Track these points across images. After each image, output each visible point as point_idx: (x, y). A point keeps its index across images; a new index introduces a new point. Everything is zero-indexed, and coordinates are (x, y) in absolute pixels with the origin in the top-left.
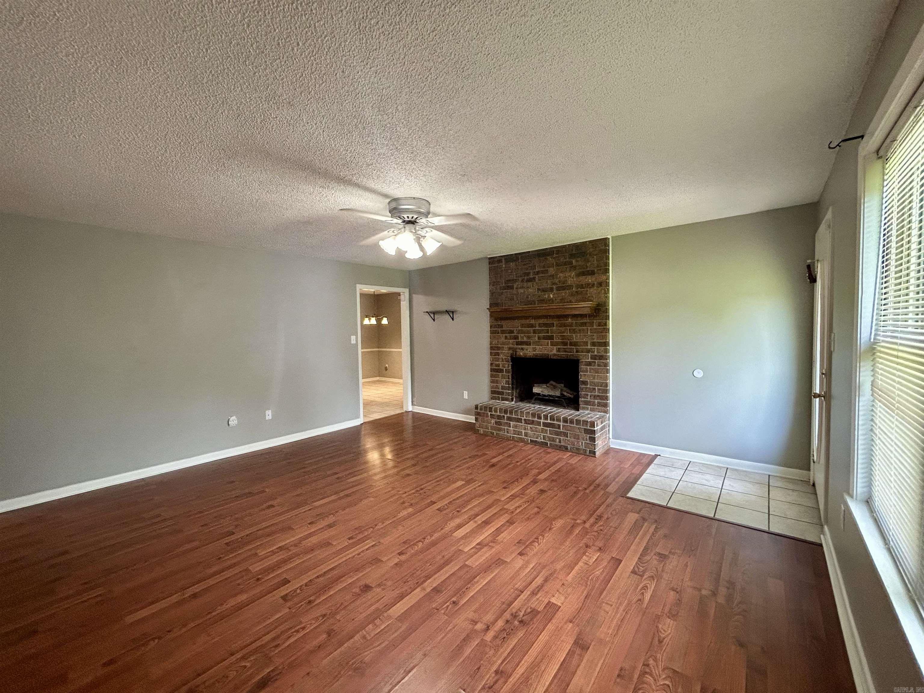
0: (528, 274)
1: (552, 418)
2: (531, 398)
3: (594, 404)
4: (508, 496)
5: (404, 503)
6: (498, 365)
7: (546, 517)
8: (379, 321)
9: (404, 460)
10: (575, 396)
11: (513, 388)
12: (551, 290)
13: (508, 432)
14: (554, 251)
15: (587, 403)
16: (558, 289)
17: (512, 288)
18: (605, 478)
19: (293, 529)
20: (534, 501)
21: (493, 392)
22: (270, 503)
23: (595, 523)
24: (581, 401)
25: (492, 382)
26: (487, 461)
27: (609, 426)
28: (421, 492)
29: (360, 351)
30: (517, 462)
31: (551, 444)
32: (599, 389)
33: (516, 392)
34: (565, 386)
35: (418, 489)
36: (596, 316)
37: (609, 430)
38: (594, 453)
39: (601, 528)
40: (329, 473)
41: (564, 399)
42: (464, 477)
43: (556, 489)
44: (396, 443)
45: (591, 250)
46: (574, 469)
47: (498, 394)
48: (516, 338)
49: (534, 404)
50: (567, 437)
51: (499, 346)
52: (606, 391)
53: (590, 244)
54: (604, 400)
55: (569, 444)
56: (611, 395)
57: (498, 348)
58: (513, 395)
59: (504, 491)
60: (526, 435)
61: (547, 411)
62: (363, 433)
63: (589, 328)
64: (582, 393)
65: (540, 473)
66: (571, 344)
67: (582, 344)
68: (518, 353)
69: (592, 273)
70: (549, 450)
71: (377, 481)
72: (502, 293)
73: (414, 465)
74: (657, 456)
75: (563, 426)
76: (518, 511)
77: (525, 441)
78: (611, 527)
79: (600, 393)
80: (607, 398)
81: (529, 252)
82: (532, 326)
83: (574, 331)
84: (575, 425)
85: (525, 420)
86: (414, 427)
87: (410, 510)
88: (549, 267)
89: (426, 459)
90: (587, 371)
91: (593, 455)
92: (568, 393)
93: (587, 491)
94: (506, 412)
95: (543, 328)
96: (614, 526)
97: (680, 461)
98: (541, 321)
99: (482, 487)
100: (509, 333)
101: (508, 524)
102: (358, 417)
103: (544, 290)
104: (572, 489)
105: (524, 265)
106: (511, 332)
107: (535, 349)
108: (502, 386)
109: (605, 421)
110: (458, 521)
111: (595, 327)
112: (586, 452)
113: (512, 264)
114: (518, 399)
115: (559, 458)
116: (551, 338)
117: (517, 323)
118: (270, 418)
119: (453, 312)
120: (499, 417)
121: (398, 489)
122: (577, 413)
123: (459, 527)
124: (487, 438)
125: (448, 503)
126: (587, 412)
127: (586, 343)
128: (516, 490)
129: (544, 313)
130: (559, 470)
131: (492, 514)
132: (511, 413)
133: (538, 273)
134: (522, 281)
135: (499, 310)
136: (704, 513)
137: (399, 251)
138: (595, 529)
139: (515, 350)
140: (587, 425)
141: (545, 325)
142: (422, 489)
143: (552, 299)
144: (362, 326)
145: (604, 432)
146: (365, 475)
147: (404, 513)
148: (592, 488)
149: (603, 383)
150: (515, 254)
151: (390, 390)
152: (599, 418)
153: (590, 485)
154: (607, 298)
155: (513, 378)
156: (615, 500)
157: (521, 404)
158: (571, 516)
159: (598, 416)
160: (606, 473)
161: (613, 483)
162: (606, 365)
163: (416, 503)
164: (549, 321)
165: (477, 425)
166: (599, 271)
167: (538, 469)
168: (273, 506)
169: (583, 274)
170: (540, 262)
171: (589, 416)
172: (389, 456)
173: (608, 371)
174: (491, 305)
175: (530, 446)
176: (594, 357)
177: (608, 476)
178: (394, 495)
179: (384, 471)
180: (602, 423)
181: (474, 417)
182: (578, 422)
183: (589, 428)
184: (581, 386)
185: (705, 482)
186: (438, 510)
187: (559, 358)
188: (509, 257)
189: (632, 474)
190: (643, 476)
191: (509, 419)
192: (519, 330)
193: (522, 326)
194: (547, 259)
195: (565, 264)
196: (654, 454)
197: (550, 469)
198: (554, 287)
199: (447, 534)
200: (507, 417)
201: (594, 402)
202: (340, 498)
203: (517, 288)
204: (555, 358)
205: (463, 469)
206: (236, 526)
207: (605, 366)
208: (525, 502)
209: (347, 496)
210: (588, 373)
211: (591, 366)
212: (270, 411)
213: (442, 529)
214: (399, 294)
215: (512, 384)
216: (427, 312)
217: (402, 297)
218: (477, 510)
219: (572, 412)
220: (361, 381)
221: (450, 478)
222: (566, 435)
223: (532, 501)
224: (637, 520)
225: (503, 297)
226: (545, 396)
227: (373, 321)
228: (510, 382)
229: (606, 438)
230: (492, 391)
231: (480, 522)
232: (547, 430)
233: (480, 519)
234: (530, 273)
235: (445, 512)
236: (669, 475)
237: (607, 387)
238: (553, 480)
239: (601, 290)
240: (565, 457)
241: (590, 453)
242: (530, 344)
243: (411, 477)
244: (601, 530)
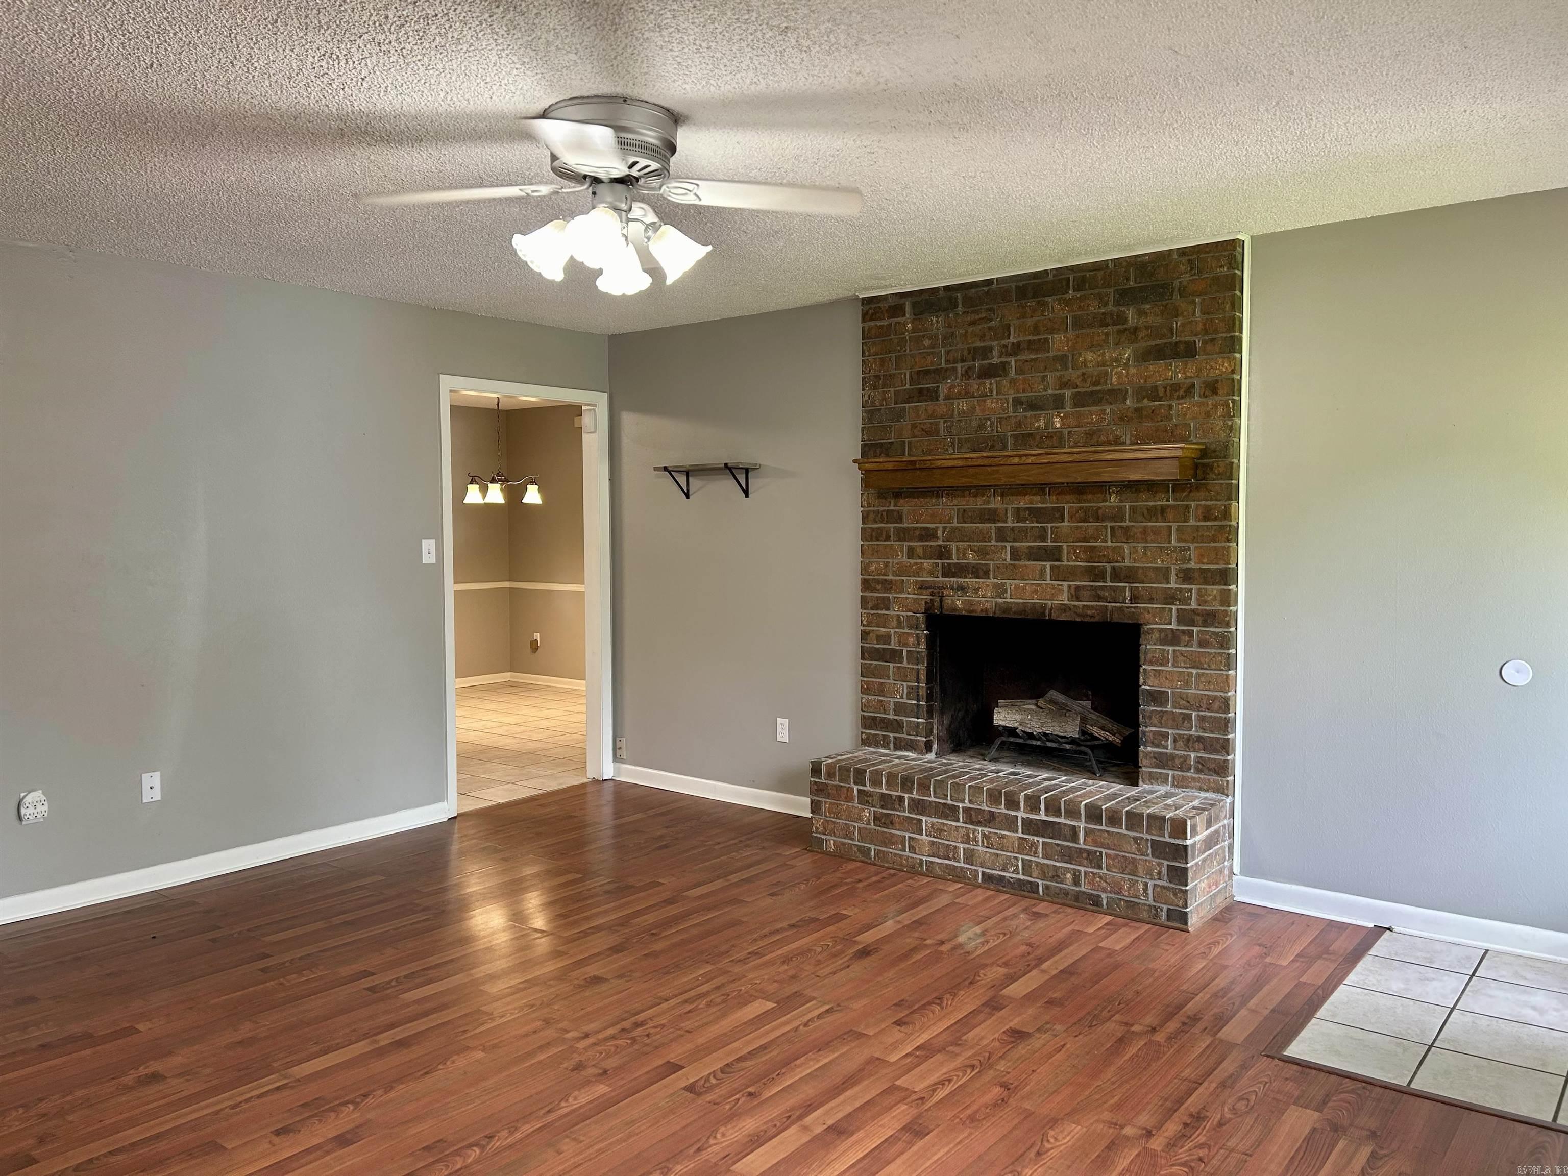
0: (986, 352)
1: (1053, 807)
2: (989, 742)
3: (1184, 766)
4: (909, 1049)
5: (579, 1067)
6: (886, 639)
7: (1029, 1115)
8: (514, 495)
9: (585, 934)
10: (1125, 740)
11: (930, 712)
12: (1058, 403)
13: (912, 849)
14: (1068, 280)
15: (1163, 761)
16: (1081, 400)
17: (932, 395)
18: (1215, 995)
19: (221, 1149)
20: (991, 1067)
21: (868, 722)
22: (156, 1066)
23: (1182, 1137)
24: (1147, 755)
25: (866, 690)
26: (849, 940)
27: (1232, 835)
28: (637, 1032)
29: (450, 587)
30: (942, 943)
31: (1047, 888)
32: (1202, 719)
33: (941, 723)
34: (1094, 708)
35: (627, 1024)
36: (1198, 488)
37: (1231, 847)
38: (1183, 918)
39: (1202, 1153)
40: (345, 971)
41: (1092, 748)
42: (772, 988)
43: (1058, 1027)
44: (562, 880)
45: (1186, 278)
46: (1116, 967)
47: (882, 729)
48: (942, 553)
49: (994, 760)
50: (1100, 867)
51: (890, 577)
52: (1226, 725)
53: (1184, 259)
54: (1217, 752)
55: (1104, 890)
56: (1238, 737)
57: (888, 586)
58: (929, 732)
59: (897, 1034)
60: (970, 857)
61: (1039, 783)
62: (455, 847)
63: (1174, 525)
64: (1148, 729)
65: (1011, 979)
66: (1117, 575)
67: (1151, 575)
68: (948, 601)
69: (1190, 351)
70: (1042, 907)
71: (497, 999)
72: (901, 414)
73: (616, 949)
74: (1380, 930)
75: (1088, 832)
76: (941, 1094)
77: (964, 877)
78: (1232, 1150)
79: (1204, 730)
80: (1226, 747)
81: (989, 282)
82: (992, 516)
83: (1127, 535)
84: (1124, 831)
85: (966, 810)
86: (620, 831)
87: (602, 1089)
88: (1052, 331)
89: (654, 932)
90: (1163, 661)
91: (1181, 926)
92: (1103, 728)
93: (1160, 1037)
94: (907, 783)
95: (1028, 524)
96: (1241, 1147)
97: (1455, 949)
98: (1023, 502)
99: (829, 1019)
100: (921, 538)
101: (907, 1137)
102: (440, 796)
103: (1033, 406)
104: (1113, 1027)
105: (973, 323)
106: (929, 535)
107: (1001, 591)
108: (896, 704)
109: (1218, 819)
110: (749, 1125)
111: (1192, 522)
112: (1156, 915)
113: (936, 323)
114: (946, 747)
115: (1074, 932)
116: (1053, 555)
117: (948, 507)
118: (158, 797)
119: (747, 471)
120: (885, 800)
121: (564, 1024)
122: (1133, 792)
123: (756, 1141)
124: (851, 866)
125: (722, 1070)
126: (1162, 789)
127: (1164, 574)
128: (936, 1030)
129: (1034, 476)
130: (1068, 972)
131: (857, 1104)
132: (924, 787)
133: (1017, 349)
134: (967, 374)
135: (890, 466)
136: (1524, 1110)
137: (575, 268)
138: (1182, 1154)
139: (937, 592)
140: (1161, 829)
141: (1037, 514)
142: (637, 1025)
143: (1059, 435)
144: (462, 510)
145: (1216, 853)
146: (459, 979)
147: (583, 1098)
148: (1172, 1026)
149: (1215, 698)
150: (946, 288)
151: (545, 713)
152: (1200, 810)
153: (1169, 1017)
154: (1234, 430)
155: (929, 680)
156: (1244, 1067)
157: (957, 762)
158: (1106, 1115)
159: (1196, 803)
160: (1221, 982)
161: (1243, 1012)
162: (1227, 641)
163: (620, 1068)
164: (1049, 503)
165: (818, 824)
166: (1209, 347)
167: (1006, 964)
168: (155, 1077)
169: (1159, 353)
170: (1023, 316)
171: (1169, 802)
172: (539, 922)
173: (1230, 662)
174: (868, 449)
175: (981, 894)
176: (1185, 618)
177: (1225, 991)
178: (548, 1045)
179: (524, 965)
180: (1209, 824)
181: (808, 800)
182: (1134, 819)
183: (1167, 839)
184: (1146, 708)
185: (1530, 1015)
186: (686, 1089)
187: (1078, 619)
188: (926, 296)
189: (1300, 985)
190: (1336, 994)
191: (918, 806)
192: (954, 530)
193: (964, 516)
194: (1045, 304)
195: (1102, 321)
196: (1371, 925)
197: (1045, 966)
198: (1068, 393)
199: (716, 1164)
200: (912, 800)
201: (1186, 758)
202: (380, 1053)
203: (947, 398)
204: (1063, 618)
205: (771, 963)
206: (41, 1141)
207: (1222, 646)
208: (964, 1068)
209: (401, 1044)
210: (1170, 667)
211: (1178, 644)
212: (158, 774)
213: (699, 1150)
214: (576, 410)
215: (929, 698)
216: (665, 469)
217: (587, 421)
218: (809, 1091)
219: (1117, 787)
220: (453, 683)
221: (727, 990)
222: (1094, 859)
223: (985, 1063)
224: (1314, 1130)
225: (906, 423)
226: (1030, 736)
227: (496, 495)
228: (923, 692)
229: (1221, 871)
230: (864, 717)
231: (819, 1129)
232: (1034, 845)
233: (819, 1121)
234: (991, 349)
235: (709, 1097)
236: (1417, 991)
237: (1227, 710)
238: (1050, 1003)
239: (1215, 406)
240: (1091, 930)
241: (1169, 917)
242: (986, 575)
243: (604, 987)
244: (1201, 1160)
